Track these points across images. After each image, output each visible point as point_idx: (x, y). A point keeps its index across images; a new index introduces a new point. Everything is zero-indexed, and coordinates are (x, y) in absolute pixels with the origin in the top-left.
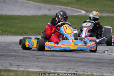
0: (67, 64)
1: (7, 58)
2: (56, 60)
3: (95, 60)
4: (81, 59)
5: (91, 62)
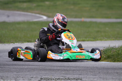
0: (29, 73)
2: (17, 69)
3: (58, 68)
4: (44, 67)
5: (55, 70)
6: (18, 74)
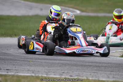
2: (49, 64)
4: (76, 62)
5: (87, 66)
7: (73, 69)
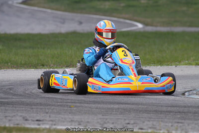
0: (121, 115)
1: (17, 108)
2: (102, 110)
3: (169, 109)
4: (146, 107)
5: (164, 112)
6: (105, 117)
7: (142, 118)
